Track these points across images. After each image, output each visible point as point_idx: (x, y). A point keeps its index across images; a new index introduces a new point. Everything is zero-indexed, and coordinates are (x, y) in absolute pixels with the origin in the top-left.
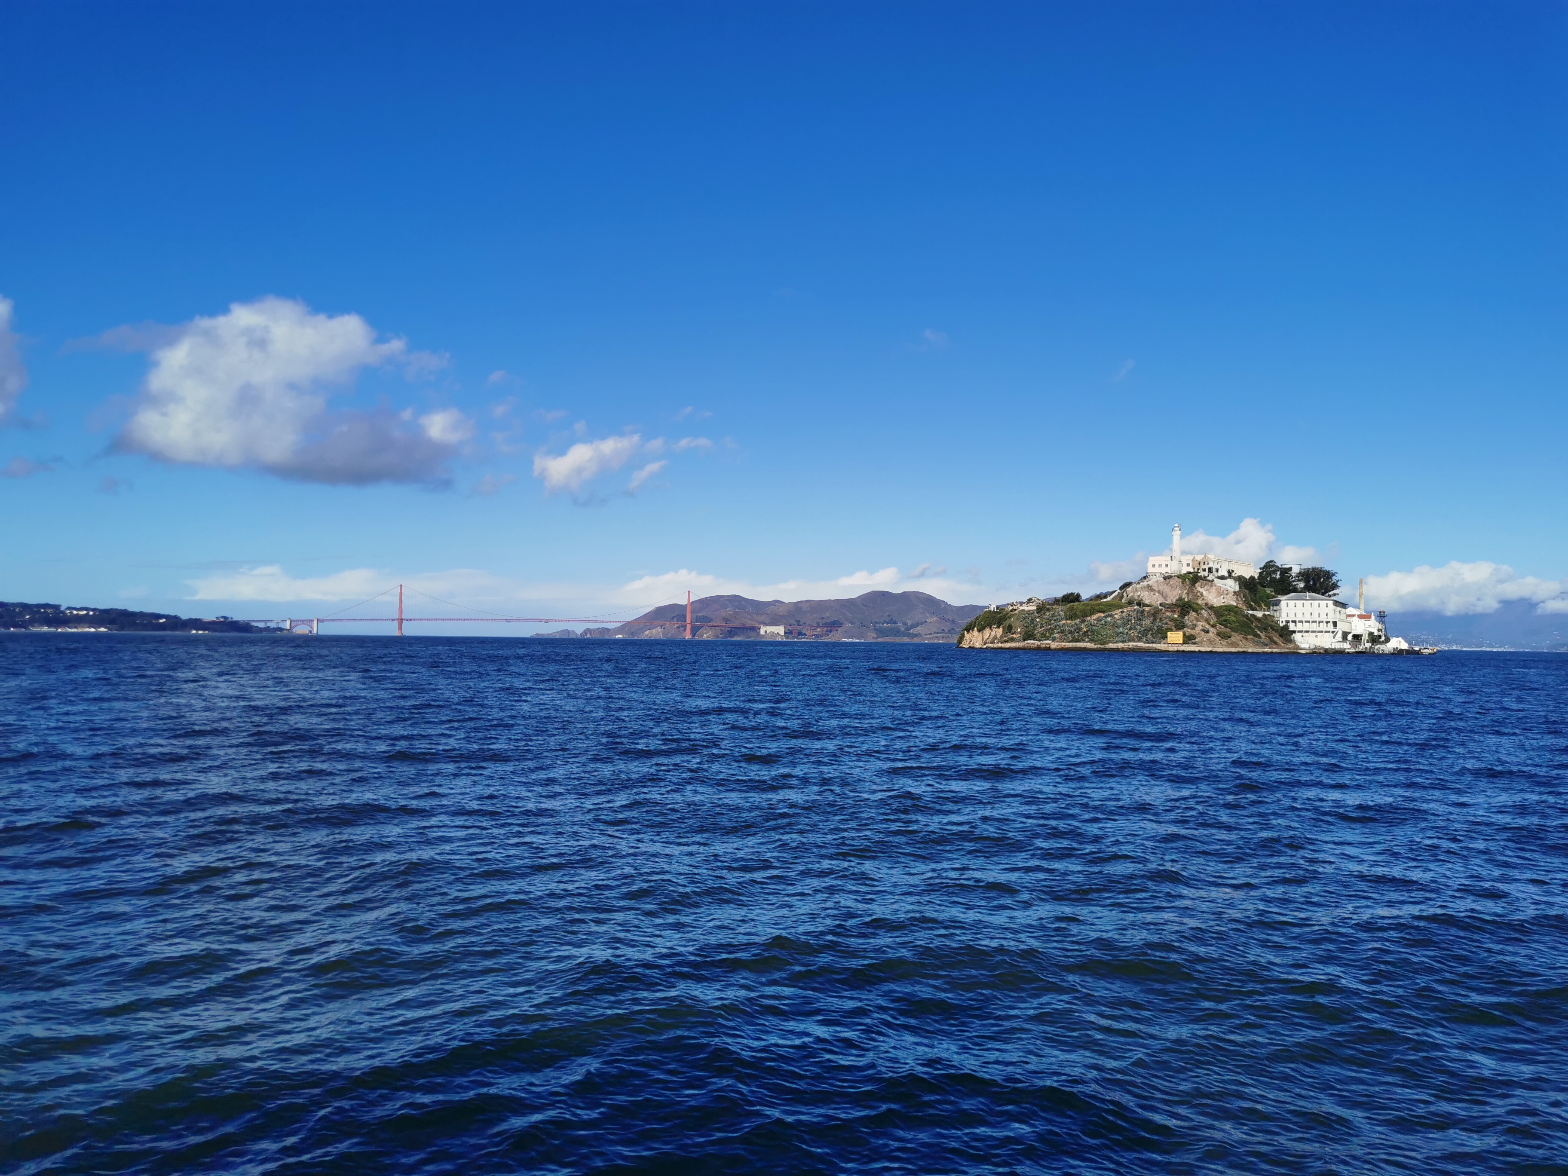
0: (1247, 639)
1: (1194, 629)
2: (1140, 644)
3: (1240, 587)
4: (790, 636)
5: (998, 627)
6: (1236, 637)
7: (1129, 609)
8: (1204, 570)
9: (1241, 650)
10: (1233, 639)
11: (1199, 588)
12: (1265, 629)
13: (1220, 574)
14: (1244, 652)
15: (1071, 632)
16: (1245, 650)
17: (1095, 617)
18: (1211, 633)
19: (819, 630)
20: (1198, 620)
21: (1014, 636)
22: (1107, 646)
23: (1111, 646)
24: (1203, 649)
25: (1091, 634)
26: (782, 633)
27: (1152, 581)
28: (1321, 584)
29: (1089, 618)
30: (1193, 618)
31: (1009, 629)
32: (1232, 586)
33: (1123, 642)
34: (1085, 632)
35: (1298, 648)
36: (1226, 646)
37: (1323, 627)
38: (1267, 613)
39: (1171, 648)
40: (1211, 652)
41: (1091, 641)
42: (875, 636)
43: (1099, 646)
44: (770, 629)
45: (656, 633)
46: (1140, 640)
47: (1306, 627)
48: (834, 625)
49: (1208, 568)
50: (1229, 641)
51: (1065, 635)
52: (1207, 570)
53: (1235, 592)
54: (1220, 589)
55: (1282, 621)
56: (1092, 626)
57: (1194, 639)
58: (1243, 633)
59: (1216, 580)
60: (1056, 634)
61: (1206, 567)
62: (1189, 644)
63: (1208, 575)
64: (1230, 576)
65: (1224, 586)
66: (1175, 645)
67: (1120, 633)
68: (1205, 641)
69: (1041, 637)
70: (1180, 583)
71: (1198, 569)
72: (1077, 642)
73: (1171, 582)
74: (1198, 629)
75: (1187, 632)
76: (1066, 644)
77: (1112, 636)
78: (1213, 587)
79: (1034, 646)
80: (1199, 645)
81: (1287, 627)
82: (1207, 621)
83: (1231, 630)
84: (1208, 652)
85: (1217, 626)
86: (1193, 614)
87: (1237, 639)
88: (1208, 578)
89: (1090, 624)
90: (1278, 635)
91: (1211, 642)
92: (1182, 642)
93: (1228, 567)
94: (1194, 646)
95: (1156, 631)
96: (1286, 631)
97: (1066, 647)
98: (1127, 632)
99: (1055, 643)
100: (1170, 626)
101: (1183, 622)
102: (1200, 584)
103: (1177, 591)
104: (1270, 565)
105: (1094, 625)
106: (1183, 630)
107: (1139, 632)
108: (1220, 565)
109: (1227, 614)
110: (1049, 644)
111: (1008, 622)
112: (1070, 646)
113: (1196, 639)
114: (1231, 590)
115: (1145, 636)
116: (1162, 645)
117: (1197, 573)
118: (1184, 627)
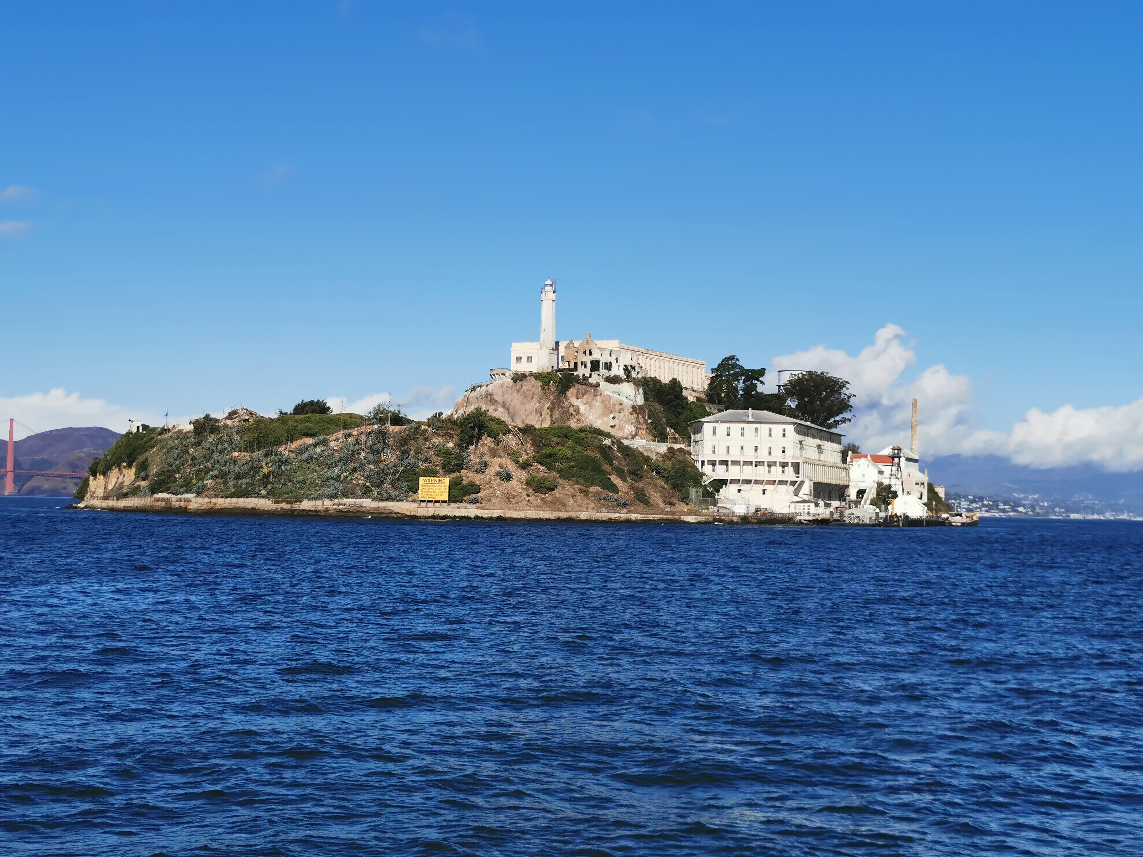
0: (586, 493)
1: (481, 471)
2: (367, 503)
3: (646, 399)
5: (129, 466)
6: (564, 489)
8: (585, 365)
9: (563, 515)
10: (557, 493)
11: (573, 398)
12: (636, 474)
13: (611, 372)
14: (570, 520)
15: (238, 477)
16: (573, 515)
17: (296, 444)
18: (514, 482)
20: (494, 454)
21: (144, 484)
22: (296, 506)
23: (306, 505)
24: (484, 513)
25: (274, 480)
28: (822, 401)
29: (279, 449)
30: (485, 450)
31: (143, 469)
32: (632, 395)
33: (332, 497)
34: (266, 476)
36: (539, 508)
37: (776, 473)
38: (676, 446)
39: (422, 511)
40: (500, 518)
41: (271, 494)
43: (285, 506)
46: (366, 492)
47: (749, 472)
49: (592, 362)
50: (549, 497)
51: (225, 483)
52: (589, 366)
53: (634, 408)
54: (609, 401)
55: (703, 462)
56: (283, 463)
57: (473, 493)
58: (582, 481)
59: (603, 384)
60: (210, 481)
61: (588, 359)
62: (461, 502)
63: (591, 375)
64: (628, 376)
65: (616, 396)
66: (430, 504)
67: (332, 478)
68: (496, 497)
69: (182, 487)
70: (540, 388)
71: (576, 364)
72: (242, 497)
73: (525, 388)
74: (491, 471)
75: (464, 478)
76: (220, 500)
77: (313, 485)
78: (598, 397)
79: (164, 504)
80: (477, 505)
81: (711, 474)
82: (514, 456)
83: (558, 475)
84: (491, 518)
85: (531, 465)
86: (488, 441)
87: (567, 493)
88: (590, 381)
89: (280, 461)
90: (666, 486)
91: (509, 498)
92: (447, 499)
93: (625, 360)
94: (469, 506)
95: (400, 476)
96: (706, 481)
97: (218, 507)
98: (347, 477)
99: (200, 500)
100: (432, 466)
101: (460, 458)
102: (575, 391)
103: (535, 404)
104: (729, 365)
105: (286, 462)
106: (456, 474)
107: (368, 478)
108: (614, 357)
109: (558, 444)
110: (189, 501)
111: (145, 456)
112: (226, 505)
113: (479, 492)
114: (628, 403)
115: (378, 486)
116: (405, 504)
117: (572, 370)
118: (460, 467)
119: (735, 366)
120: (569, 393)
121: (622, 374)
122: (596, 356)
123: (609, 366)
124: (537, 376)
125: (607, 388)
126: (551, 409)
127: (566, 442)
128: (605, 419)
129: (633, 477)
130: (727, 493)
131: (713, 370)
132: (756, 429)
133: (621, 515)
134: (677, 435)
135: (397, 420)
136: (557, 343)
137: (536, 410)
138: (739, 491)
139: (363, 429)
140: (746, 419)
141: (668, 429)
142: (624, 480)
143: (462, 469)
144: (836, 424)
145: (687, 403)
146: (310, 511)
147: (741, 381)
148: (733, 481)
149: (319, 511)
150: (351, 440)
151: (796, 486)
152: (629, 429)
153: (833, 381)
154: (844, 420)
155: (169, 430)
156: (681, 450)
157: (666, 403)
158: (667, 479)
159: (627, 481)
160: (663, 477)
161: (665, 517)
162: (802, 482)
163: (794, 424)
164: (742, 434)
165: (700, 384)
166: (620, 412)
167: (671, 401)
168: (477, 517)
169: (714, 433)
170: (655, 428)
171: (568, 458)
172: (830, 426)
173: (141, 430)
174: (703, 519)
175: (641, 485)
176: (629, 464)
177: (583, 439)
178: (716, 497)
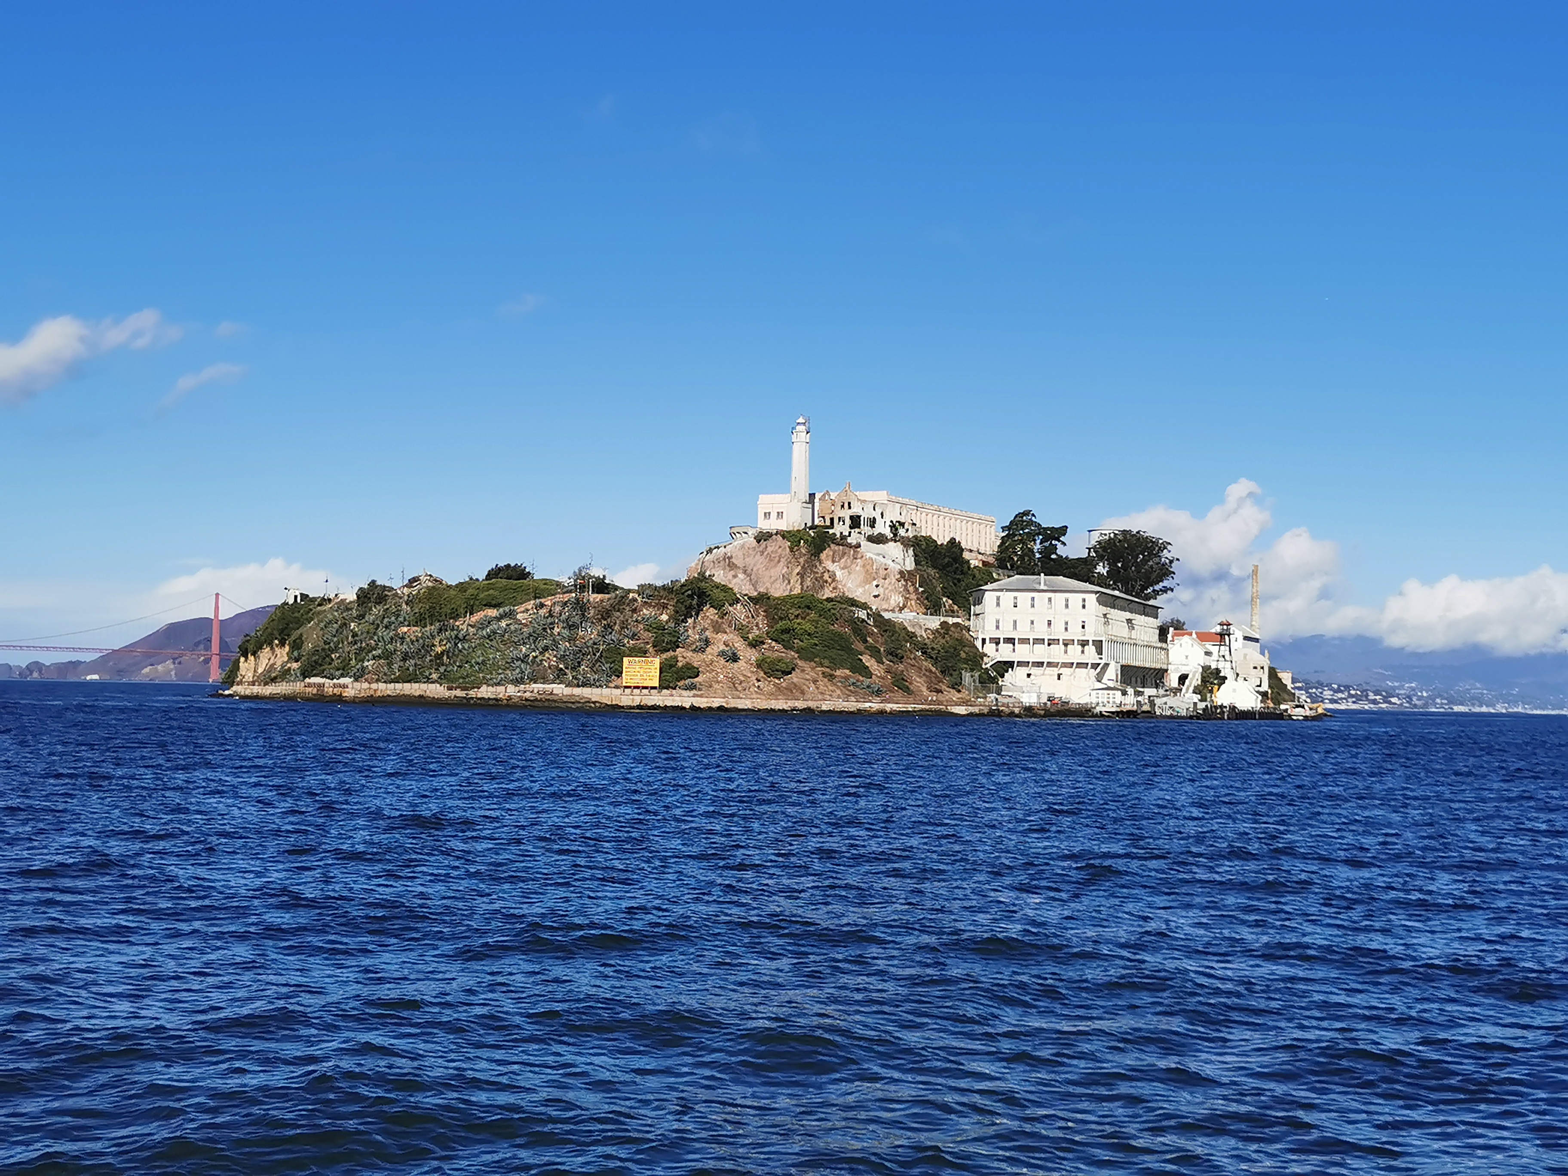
0: (831, 677)
1: (702, 650)
2: (559, 690)
3: (917, 563)
5: (282, 644)
6: (803, 673)
7: (560, 596)
8: (843, 521)
9: (800, 704)
10: (794, 677)
11: (828, 562)
12: (895, 655)
13: (875, 530)
14: (808, 711)
15: (405, 657)
16: (812, 704)
17: (476, 617)
18: (741, 663)
20: (717, 629)
21: (295, 666)
22: (472, 693)
23: (485, 692)
24: (702, 703)
25: (449, 661)
28: (1139, 566)
29: (456, 622)
30: (706, 624)
31: (297, 648)
32: (899, 558)
33: (517, 682)
34: (439, 656)
36: (771, 695)
37: (1074, 654)
38: (951, 620)
39: (627, 699)
40: (721, 708)
41: (443, 678)
43: (459, 693)
45: (162, 671)
46: (559, 676)
47: (1041, 653)
49: (851, 517)
50: (783, 682)
51: (390, 665)
52: (848, 522)
53: (901, 573)
54: (872, 565)
55: (984, 640)
56: (460, 640)
57: (690, 677)
58: (826, 662)
59: (864, 543)
60: (371, 662)
61: (846, 514)
62: (675, 689)
63: (850, 533)
64: (895, 535)
65: (880, 558)
66: (637, 691)
67: (518, 659)
68: (718, 682)
69: (338, 669)
70: (788, 549)
71: (832, 520)
72: (409, 682)
73: (769, 549)
74: (712, 651)
75: (680, 659)
76: (382, 686)
77: (495, 666)
78: (859, 560)
79: (315, 691)
80: (694, 692)
81: (993, 654)
82: (742, 631)
83: (796, 656)
84: (710, 708)
85: (764, 644)
86: (710, 612)
87: (808, 677)
88: (849, 540)
89: (456, 637)
90: (934, 669)
91: (734, 684)
92: (657, 685)
93: (893, 516)
94: (685, 693)
95: (601, 656)
96: (987, 663)
97: (379, 694)
98: (537, 657)
99: (357, 685)
100: (639, 643)
101: (675, 634)
102: (831, 553)
103: (782, 569)
104: (1023, 521)
105: (464, 639)
106: (671, 654)
107: (562, 658)
108: (879, 510)
109: (797, 617)
110: (345, 686)
111: (299, 632)
112: (389, 692)
113: (697, 676)
114: (895, 568)
115: (574, 669)
116: (606, 691)
117: (828, 527)
118: (675, 645)
119: (1031, 522)
120: (823, 556)
121: (887, 532)
122: (856, 510)
123: (872, 523)
124: (784, 535)
125: (869, 550)
126: (801, 575)
127: (808, 614)
128: (867, 587)
129: (890, 657)
130: (1013, 679)
131: (1003, 529)
132: (1050, 599)
133: (874, 705)
134: (956, 607)
135: (601, 586)
136: (812, 496)
137: (783, 576)
138: (1029, 675)
139: (559, 598)
140: (1037, 587)
141: (944, 599)
142: (880, 662)
143: (678, 647)
144: (1156, 593)
145: (969, 567)
146: (489, 699)
147: (1038, 542)
148: (1020, 664)
149: (501, 700)
150: (543, 612)
151: (1099, 669)
152: (897, 599)
153: (1151, 541)
154: (1165, 590)
155: (330, 600)
156: (956, 625)
157: (942, 568)
158: (935, 661)
159: (883, 663)
160: (932, 658)
161: (927, 707)
162: (1107, 665)
163: (1097, 592)
164: (1033, 606)
165: (988, 546)
166: (885, 579)
167: (949, 565)
168: (693, 708)
169: (998, 604)
170: (927, 598)
171: (809, 635)
172: (1148, 597)
173: (299, 600)
174: (976, 710)
175: (901, 667)
176: (886, 642)
177: (829, 610)
178: (1000, 683)
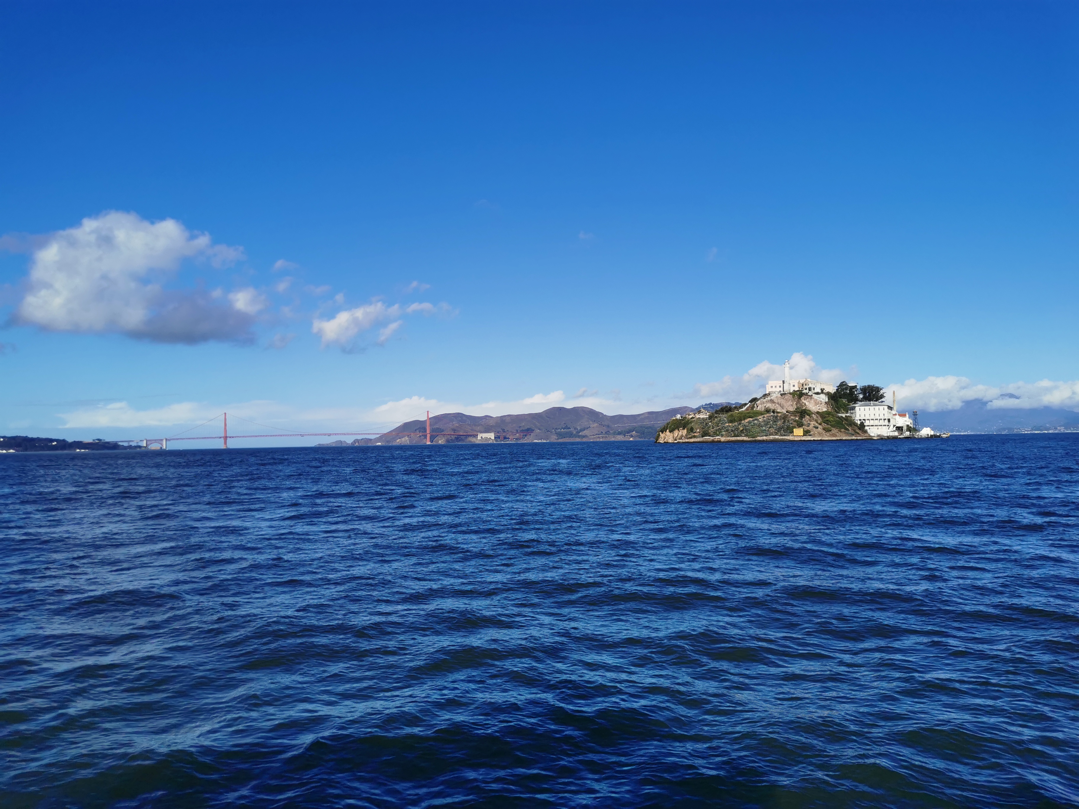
0: (841, 431)
1: (809, 426)
2: (777, 437)
3: (829, 399)
4: (498, 440)
5: (684, 429)
6: (834, 431)
7: (768, 415)
8: (806, 389)
9: (839, 438)
11: (803, 400)
12: (851, 425)
13: (816, 391)
14: (840, 440)
15: (732, 431)
16: (841, 438)
17: (746, 421)
18: (819, 429)
19: (518, 435)
20: (811, 421)
21: (695, 434)
22: (757, 439)
23: (759, 438)
24: (816, 439)
25: (745, 431)
26: (493, 438)
27: (773, 397)
28: (874, 395)
29: (743, 422)
30: (808, 419)
31: (692, 430)
32: (824, 398)
33: (766, 436)
34: (742, 430)
35: (870, 436)
36: (828, 436)
37: (882, 422)
39: (796, 439)
40: (821, 440)
41: (746, 436)
42: (556, 438)
43: (753, 439)
44: (485, 435)
45: (405, 440)
46: (776, 434)
47: (871, 422)
48: (528, 431)
49: (809, 388)
50: (831, 433)
51: (729, 433)
53: (826, 402)
54: (816, 401)
55: (858, 420)
57: (810, 433)
59: (813, 395)
60: (723, 432)
61: (807, 387)
62: (807, 436)
63: (809, 392)
64: (822, 392)
65: (819, 399)
66: (798, 437)
67: (764, 430)
68: (817, 434)
69: (714, 435)
70: (791, 397)
71: (802, 389)
72: (737, 437)
73: (786, 397)
74: (812, 426)
75: (805, 428)
76: (730, 438)
77: (759, 432)
78: (812, 399)
79: (709, 440)
80: (813, 436)
81: (861, 423)
82: (816, 421)
83: (831, 427)
84: (818, 440)
85: (822, 424)
86: (807, 416)
88: (809, 394)
89: (745, 425)
91: (820, 434)
92: (803, 435)
93: (821, 386)
94: (810, 437)
95: (786, 428)
97: (730, 440)
98: (768, 429)
99: (723, 438)
100: (794, 425)
101: (802, 422)
102: (804, 398)
103: (790, 403)
104: (844, 385)
106: (802, 427)
107: (775, 429)
108: (816, 386)
110: (719, 439)
111: (688, 426)
112: (733, 439)
114: (823, 401)
115: (779, 432)
116: (791, 437)
117: (802, 391)
118: (802, 425)
121: (820, 391)
122: (810, 386)
123: (814, 389)
125: (815, 396)
126: (796, 404)
128: (816, 406)
130: (868, 429)
132: (874, 408)
135: (776, 412)
137: (791, 405)
140: (871, 405)
143: (804, 426)
146: (761, 440)
147: (848, 390)
148: (869, 426)
149: (765, 440)
150: (764, 418)
151: (888, 426)
162: (890, 425)
164: (870, 410)
166: (820, 404)
169: (861, 410)
178: (864, 431)
